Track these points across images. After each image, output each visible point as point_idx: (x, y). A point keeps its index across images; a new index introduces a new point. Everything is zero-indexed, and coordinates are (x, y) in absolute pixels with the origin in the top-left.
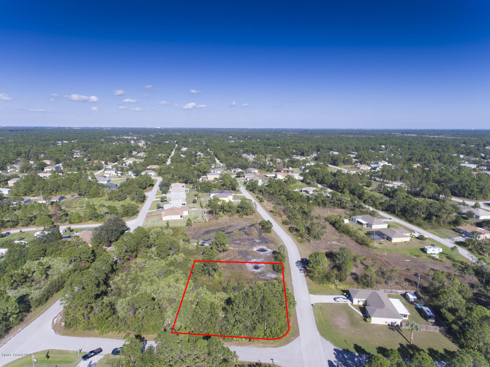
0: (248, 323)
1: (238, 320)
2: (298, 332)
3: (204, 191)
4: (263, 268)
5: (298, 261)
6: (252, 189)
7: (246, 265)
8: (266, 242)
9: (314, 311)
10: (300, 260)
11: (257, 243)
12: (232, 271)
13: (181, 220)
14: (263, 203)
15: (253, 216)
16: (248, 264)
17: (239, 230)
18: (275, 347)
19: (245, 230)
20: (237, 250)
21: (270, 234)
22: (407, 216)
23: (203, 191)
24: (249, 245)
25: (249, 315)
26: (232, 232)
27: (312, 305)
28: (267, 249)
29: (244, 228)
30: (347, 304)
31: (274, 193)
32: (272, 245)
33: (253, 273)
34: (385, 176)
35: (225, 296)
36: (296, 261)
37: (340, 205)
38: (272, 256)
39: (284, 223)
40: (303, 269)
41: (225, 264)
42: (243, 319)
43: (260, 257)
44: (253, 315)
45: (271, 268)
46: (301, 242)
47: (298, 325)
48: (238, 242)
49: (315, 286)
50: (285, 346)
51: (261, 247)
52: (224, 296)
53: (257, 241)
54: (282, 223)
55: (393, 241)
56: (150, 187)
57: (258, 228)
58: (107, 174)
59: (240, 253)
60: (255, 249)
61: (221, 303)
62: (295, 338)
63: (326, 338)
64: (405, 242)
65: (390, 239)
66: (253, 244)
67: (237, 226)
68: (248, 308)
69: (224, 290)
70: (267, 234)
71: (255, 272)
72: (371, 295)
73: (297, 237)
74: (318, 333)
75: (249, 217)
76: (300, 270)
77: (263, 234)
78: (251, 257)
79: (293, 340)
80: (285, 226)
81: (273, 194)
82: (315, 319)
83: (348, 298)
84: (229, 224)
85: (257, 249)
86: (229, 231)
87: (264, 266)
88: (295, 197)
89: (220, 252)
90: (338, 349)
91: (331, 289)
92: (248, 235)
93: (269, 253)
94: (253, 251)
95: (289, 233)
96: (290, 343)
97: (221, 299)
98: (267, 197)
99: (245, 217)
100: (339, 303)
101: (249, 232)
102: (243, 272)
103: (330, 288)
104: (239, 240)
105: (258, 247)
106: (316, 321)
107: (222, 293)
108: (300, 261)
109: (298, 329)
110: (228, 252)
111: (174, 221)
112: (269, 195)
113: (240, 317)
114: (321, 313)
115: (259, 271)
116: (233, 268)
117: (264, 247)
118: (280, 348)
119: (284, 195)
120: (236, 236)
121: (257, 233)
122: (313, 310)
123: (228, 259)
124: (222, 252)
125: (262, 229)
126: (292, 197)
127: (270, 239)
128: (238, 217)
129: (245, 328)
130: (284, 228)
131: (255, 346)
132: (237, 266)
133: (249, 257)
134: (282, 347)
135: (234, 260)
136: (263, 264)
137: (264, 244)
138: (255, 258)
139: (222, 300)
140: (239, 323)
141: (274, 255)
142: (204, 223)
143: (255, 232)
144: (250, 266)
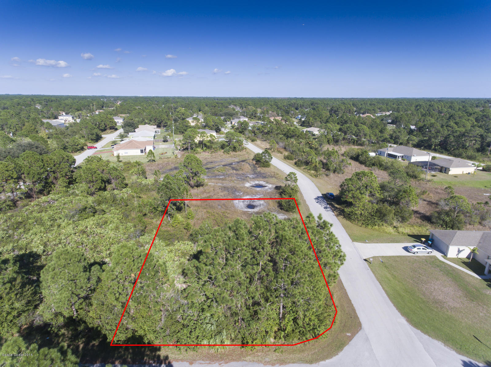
0: (238, 303)
1: (211, 296)
2: (356, 317)
3: (180, 132)
4: (262, 207)
5: (318, 197)
6: (241, 130)
7: (233, 204)
8: (265, 177)
9: (373, 272)
10: (321, 195)
11: (250, 178)
12: (210, 211)
13: (141, 156)
14: (255, 142)
15: (244, 152)
16: (237, 201)
17: (224, 166)
18: (311, 362)
19: (232, 166)
20: (219, 186)
21: (269, 169)
22: (451, 149)
23: (178, 133)
24: (238, 180)
25: (240, 284)
26: (213, 168)
27: (365, 260)
28: (267, 185)
29: (231, 164)
30: (435, 258)
31: (269, 131)
32: (274, 180)
33: (245, 213)
34: (401, 118)
35: (191, 248)
36: (315, 196)
37: (357, 141)
38: (274, 192)
39: (287, 158)
40: (328, 206)
41: (199, 202)
42: (226, 295)
43: (257, 193)
44: (251, 282)
45: (276, 207)
46: (316, 176)
47: (350, 301)
48: (221, 177)
49: (358, 229)
50: (335, 359)
51: (257, 182)
52: (188, 248)
53: (251, 176)
54: (284, 158)
55: (450, 173)
56: (111, 130)
57: (251, 164)
58: (62, 119)
59: (225, 188)
60: (248, 185)
61: (182, 260)
62: (353, 335)
63: (426, 332)
64: (469, 173)
65: (445, 171)
66: (245, 178)
67: (221, 162)
68: (239, 267)
69: (193, 238)
70: (264, 169)
71: (249, 212)
72: (482, 238)
73: (309, 171)
74: (403, 320)
75: (238, 153)
76: (326, 208)
77: (259, 169)
78: (242, 193)
79: (350, 338)
80: (288, 161)
81: (268, 133)
82: (383, 288)
83: (431, 246)
84: (210, 160)
85: (251, 185)
86: (208, 166)
87: (263, 204)
88: (297, 133)
89: (192, 187)
90: (473, 362)
91: (390, 234)
92: (236, 170)
93: (270, 189)
94: (245, 187)
95: (297, 168)
96: (346, 348)
97: (182, 253)
98: (261, 137)
99: (232, 153)
100: (417, 256)
101: (238, 168)
102: (228, 212)
103: (386, 233)
104: (224, 175)
105: (252, 182)
106: (386, 292)
107: (186, 242)
108: (320, 197)
109: (354, 310)
110: (206, 188)
111: (131, 157)
112: (263, 135)
113: (218, 289)
114: (389, 276)
115: (256, 210)
116: (212, 207)
117: (262, 183)
118: (322, 363)
119: (283, 134)
120: (219, 172)
121: (250, 168)
122: (371, 269)
123: (204, 196)
124: (195, 188)
125: (256, 164)
126: (294, 134)
127: (269, 173)
128: (222, 154)
129: (232, 315)
130: (287, 163)
131: (259, 362)
132: (219, 205)
133: (238, 194)
134: (327, 361)
135: (215, 197)
136: (262, 202)
137: (261, 179)
138: (248, 194)
139: (184, 254)
140: (215, 304)
141: (279, 191)
142: (173, 159)
143: (247, 168)
144: (240, 205)
